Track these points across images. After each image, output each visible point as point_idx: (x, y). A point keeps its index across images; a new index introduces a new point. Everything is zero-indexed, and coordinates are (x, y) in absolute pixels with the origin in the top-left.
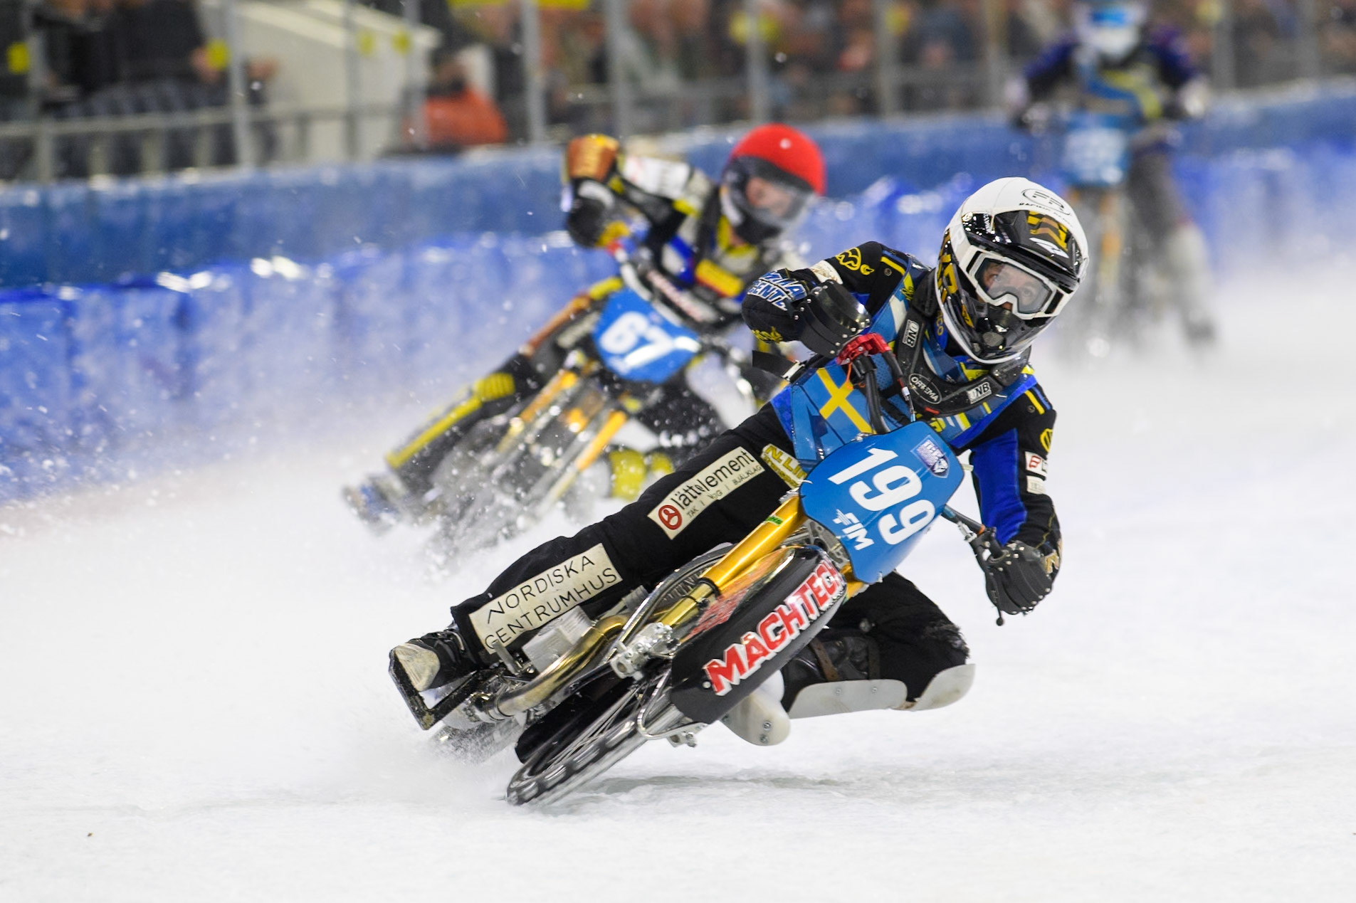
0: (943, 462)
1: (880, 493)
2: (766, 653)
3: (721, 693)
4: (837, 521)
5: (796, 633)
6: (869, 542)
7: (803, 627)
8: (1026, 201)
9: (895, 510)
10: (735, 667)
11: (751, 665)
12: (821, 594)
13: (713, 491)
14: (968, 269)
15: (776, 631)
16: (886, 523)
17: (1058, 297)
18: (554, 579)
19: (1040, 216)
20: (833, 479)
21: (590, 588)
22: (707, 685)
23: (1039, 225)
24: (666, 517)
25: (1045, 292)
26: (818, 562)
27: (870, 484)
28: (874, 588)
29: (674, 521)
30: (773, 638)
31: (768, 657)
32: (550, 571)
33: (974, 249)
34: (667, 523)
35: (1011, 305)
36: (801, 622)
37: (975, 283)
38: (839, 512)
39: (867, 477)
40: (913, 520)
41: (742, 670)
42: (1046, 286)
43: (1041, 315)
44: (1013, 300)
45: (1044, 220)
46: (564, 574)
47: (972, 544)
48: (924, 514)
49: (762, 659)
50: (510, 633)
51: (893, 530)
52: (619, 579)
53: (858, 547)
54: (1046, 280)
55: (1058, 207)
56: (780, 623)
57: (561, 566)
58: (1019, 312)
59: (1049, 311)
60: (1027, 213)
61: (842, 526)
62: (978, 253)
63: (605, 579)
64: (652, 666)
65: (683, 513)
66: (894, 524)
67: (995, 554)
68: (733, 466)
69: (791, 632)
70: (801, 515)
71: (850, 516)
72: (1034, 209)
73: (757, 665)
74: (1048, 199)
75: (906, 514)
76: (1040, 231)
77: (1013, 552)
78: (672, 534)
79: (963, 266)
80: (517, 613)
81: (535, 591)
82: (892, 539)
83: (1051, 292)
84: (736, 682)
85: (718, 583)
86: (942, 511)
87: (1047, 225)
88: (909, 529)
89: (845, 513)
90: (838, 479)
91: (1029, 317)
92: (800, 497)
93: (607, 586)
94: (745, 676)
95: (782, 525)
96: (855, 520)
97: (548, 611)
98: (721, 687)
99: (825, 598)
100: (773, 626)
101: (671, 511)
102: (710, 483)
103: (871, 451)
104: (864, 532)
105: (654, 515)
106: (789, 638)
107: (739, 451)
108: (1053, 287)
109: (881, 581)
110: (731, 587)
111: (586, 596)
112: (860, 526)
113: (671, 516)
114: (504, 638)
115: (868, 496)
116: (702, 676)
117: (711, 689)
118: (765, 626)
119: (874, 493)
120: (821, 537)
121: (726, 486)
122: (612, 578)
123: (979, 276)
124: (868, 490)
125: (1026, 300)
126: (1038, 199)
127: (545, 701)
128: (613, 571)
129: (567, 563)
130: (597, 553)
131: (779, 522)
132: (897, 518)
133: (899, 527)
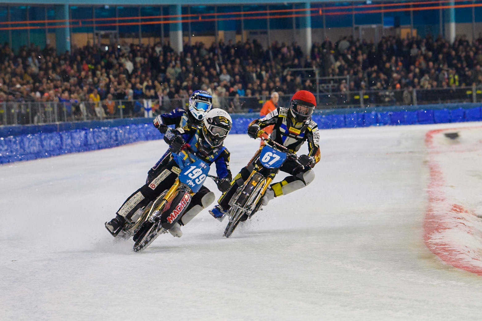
0: (205, 166)
1: (194, 175)
2: (178, 213)
3: (171, 223)
4: (187, 182)
5: (183, 208)
6: (194, 185)
7: (184, 207)
8: (218, 114)
9: (198, 177)
10: (173, 218)
11: (176, 216)
12: (187, 199)
13: (161, 179)
14: (209, 129)
15: (179, 209)
16: (197, 180)
17: (227, 132)
18: (132, 200)
19: (221, 117)
20: (184, 174)
21: (139, 201)
22: (168, 222)
23: (222, 119)
24: (152, 186)
25: (225, 131)
26: (185, 193)
27: (192, 173)
28: (197, 193)
29: (154, 186)
30: (179, 210)
31: (179, 214)
32: (131, 199)
33: (209, 125)
34: (152, 187)
35: (218, 135)
36: (184, 206)
37: (211, 132)
38: (187, 180)
39: (191, 172)
40: (202, 179)
41: (174, 218)
42: (224, 130)
43: (225, 136)
44: (218, 134)
45: (223, 118)
46: (133, 198)
47: (214, 180)
48: (204, 177)
49: (178, 215)
50: (126, 213)
51: (198, 181)
52: (144, 198)
53: (192, 186)
54: (224, 129)
55: (224, 114)
56: (180, 207)
57: (133, 197)
58: (220, 136)
59: (226, 135)
60: (219, 116)
61: (188, 183)
62: (210, 126)
63: (141, 198)
64: (156, 219)
65: (155, 185)
66: (198, 180)
67: (219, 181)
68: (165, 173)
69: (182, 208)
70: (180, 182)
71: (189, 180)
72: (220, 115)
73: (177, 216)
74: (223, 113)
75: (200, 178)
76: (222, 120)
77: (223, 180)
78: (153, 189)
79: (208, 128)
80: (126, 208)
81: (129, 203)
82: (198, 183)
83: (226, 131)
84: (173, 220)
85: (167, 199)
86: (207, 175)
87: (223, 119)
88: (201, 181)
89: (188, 180)
90: (186, 174)
91: (222, 137)
92: (179, 179)
93: (142, 200)
94: (175, 219)
95: (177, 185)
96: (191, 181)
97: (133, 207)
98: (171, 222)
99: (188, 200)
100: (179, 208)
101: (153, 185)
102: (161, 177)
103: (191, 167)
104: (193, 183)
105: (149, 186)
106: (182, 209)
107: (166, 170)
108: (226, 130)
109: (198, 192)
110: (170, 200)
111: (138, 202)
112: (192, 182)
113: (153, 186)
114: (125, 214)
115: (192, 176)
116: (167, 220)
117: (169, 222)
118: (177, 208)
119: (193, 175)
120: (185, 186)
121: (164, 177)
122: (142, 198)
123: (211, 130)
124: (192, 175)
125: (221, 133)
126: (221, 113)
127: (137, 228)
128: (143, 196)
129: (134, 196)
130: (139, 193)
131: (176, 185)
132: (199, 179)
133: (199, 181)
